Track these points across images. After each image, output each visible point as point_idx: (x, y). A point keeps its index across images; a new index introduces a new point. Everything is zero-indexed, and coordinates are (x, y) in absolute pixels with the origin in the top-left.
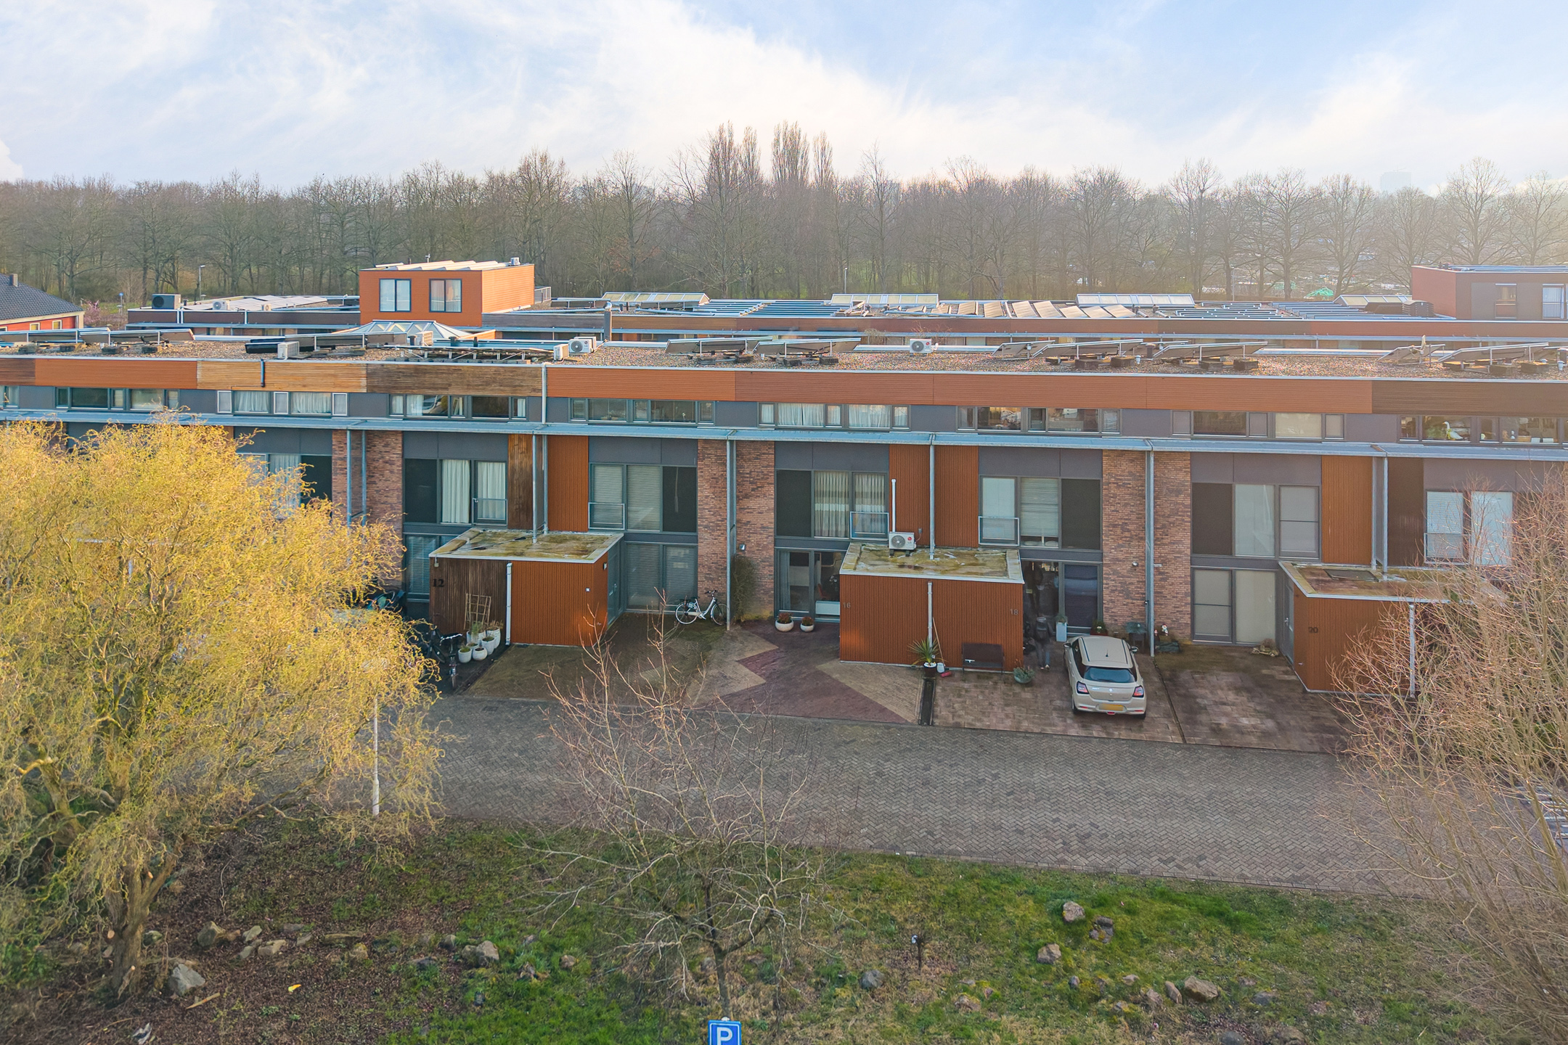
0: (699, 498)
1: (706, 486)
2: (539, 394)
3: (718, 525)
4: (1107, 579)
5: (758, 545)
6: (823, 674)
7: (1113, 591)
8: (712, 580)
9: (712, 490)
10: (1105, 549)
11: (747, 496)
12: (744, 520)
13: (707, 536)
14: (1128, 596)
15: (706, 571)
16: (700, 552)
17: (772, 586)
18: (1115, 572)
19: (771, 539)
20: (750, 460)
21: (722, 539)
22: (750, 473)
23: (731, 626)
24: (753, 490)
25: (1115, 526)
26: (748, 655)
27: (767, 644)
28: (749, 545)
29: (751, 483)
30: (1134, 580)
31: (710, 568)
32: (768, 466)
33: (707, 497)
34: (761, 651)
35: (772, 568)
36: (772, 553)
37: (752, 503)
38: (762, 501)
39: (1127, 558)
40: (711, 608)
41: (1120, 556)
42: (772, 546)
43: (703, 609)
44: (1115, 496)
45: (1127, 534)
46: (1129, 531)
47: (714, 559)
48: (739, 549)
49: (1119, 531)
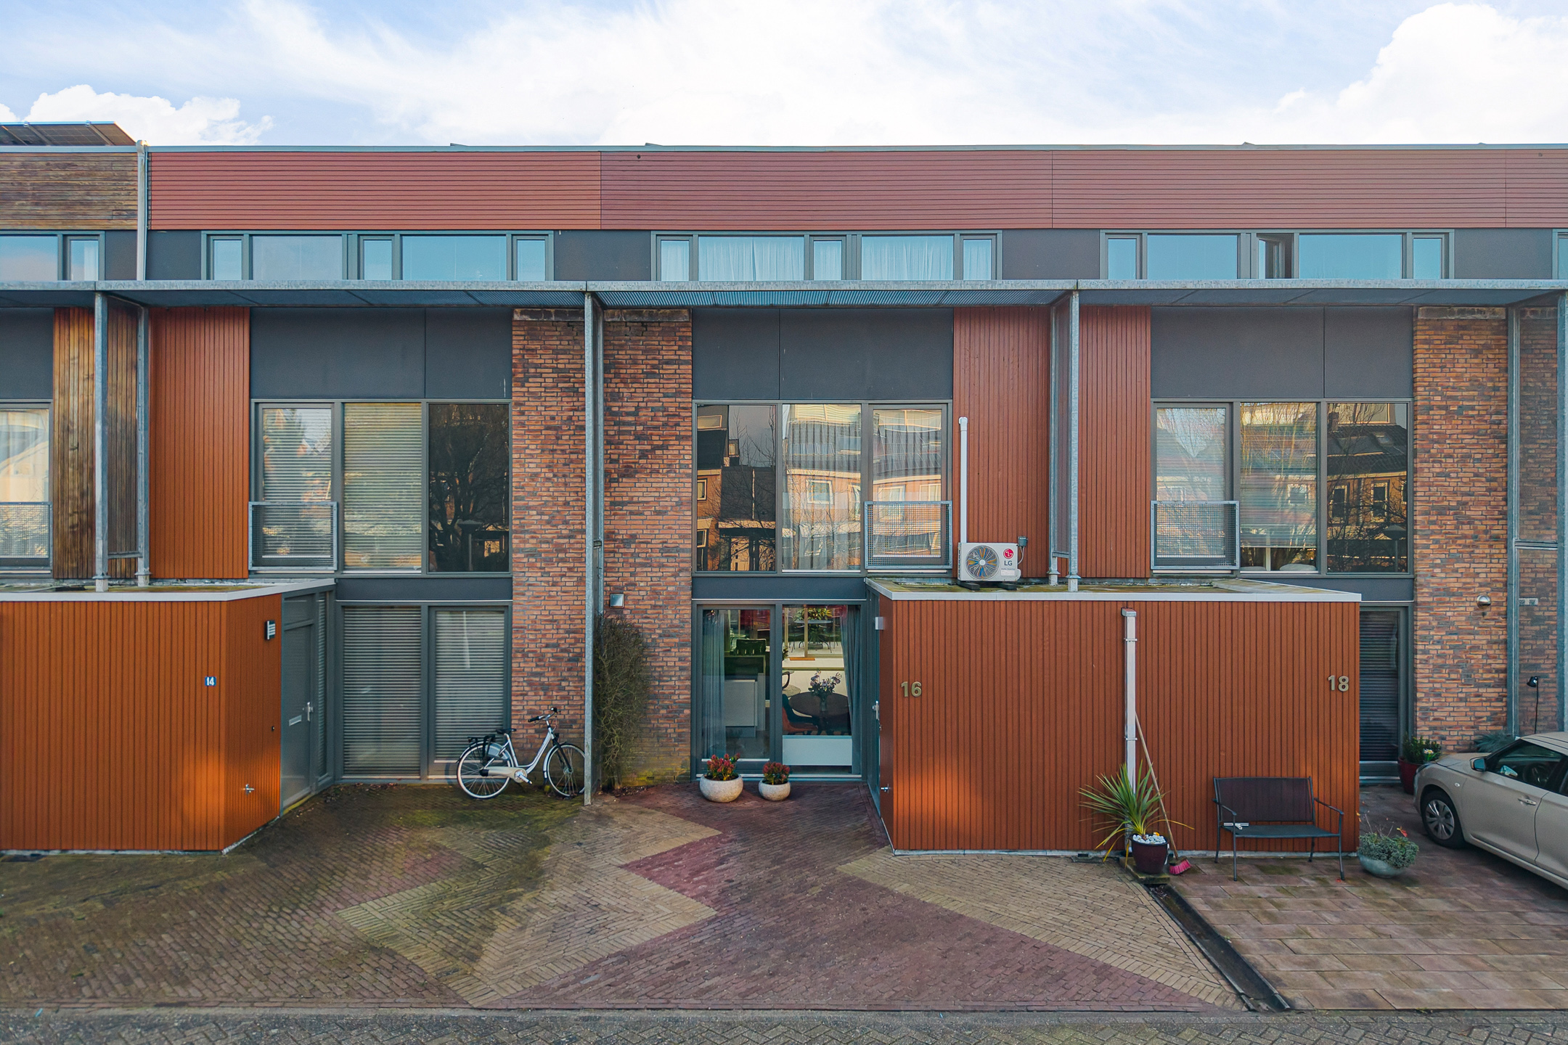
0: (515, 481)
1: (533, 448)
2: (127, 224)
3: (560, 549)
4: (1424, 638)
5: (656, 593)
6: (862, 884)
7: (1438, 668)
8: (546, 688)
9: (547, 458)
10: (1421, 568)
11: (628, 472)
12: (623, 534)
13: (534, 576)
14: (1468, 678)
15: (530, 666)
16: (518, 618)
17: (685, 696)
18: (1443, 623)
19: (685, 577)
20: (635, 379)
21: (569, 582)
22: (635, 414)
23: (594, 796)
24: (643, 455)
25: (1442, 511)
26: (650, 851)
27: (690, 826)
28: (634, 595)
29: (639, 437)
30: (1481, 640)
31: (541, 658)
32: (678, 393)
33: (534, 476)
34: (682, 841)
35: (687, 652)
36: (686, 612)
37: (638, 489)
38: (664, 483)
39: (1465, 587)
40: (543, 757)
41: (1454, 584)
42: (685, 595)
43: (524, 762)
44: (1442, 438)
45: (1466, 529)
46: (1470, 521)
47: (552, 635)
48: (609, 605)
49: (1450, 522)
